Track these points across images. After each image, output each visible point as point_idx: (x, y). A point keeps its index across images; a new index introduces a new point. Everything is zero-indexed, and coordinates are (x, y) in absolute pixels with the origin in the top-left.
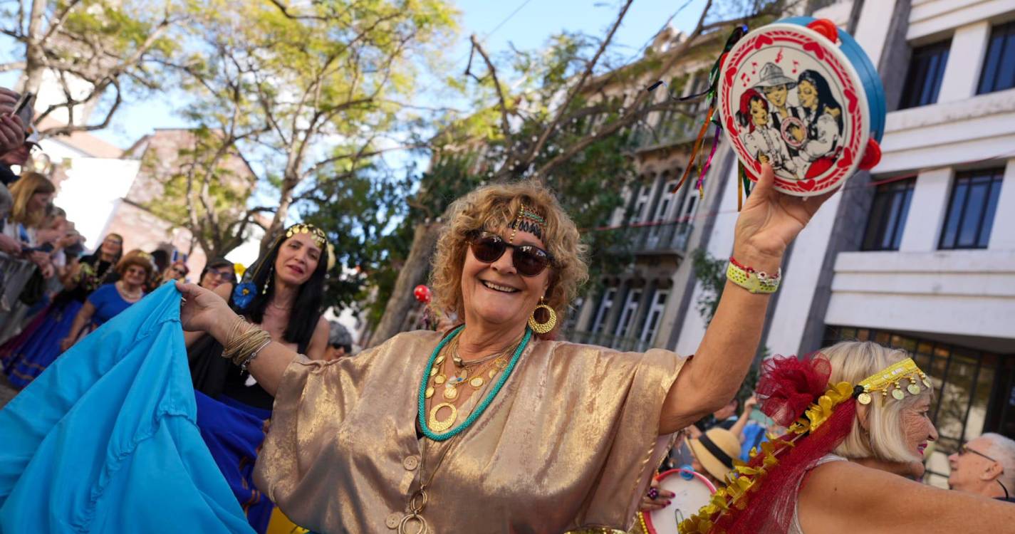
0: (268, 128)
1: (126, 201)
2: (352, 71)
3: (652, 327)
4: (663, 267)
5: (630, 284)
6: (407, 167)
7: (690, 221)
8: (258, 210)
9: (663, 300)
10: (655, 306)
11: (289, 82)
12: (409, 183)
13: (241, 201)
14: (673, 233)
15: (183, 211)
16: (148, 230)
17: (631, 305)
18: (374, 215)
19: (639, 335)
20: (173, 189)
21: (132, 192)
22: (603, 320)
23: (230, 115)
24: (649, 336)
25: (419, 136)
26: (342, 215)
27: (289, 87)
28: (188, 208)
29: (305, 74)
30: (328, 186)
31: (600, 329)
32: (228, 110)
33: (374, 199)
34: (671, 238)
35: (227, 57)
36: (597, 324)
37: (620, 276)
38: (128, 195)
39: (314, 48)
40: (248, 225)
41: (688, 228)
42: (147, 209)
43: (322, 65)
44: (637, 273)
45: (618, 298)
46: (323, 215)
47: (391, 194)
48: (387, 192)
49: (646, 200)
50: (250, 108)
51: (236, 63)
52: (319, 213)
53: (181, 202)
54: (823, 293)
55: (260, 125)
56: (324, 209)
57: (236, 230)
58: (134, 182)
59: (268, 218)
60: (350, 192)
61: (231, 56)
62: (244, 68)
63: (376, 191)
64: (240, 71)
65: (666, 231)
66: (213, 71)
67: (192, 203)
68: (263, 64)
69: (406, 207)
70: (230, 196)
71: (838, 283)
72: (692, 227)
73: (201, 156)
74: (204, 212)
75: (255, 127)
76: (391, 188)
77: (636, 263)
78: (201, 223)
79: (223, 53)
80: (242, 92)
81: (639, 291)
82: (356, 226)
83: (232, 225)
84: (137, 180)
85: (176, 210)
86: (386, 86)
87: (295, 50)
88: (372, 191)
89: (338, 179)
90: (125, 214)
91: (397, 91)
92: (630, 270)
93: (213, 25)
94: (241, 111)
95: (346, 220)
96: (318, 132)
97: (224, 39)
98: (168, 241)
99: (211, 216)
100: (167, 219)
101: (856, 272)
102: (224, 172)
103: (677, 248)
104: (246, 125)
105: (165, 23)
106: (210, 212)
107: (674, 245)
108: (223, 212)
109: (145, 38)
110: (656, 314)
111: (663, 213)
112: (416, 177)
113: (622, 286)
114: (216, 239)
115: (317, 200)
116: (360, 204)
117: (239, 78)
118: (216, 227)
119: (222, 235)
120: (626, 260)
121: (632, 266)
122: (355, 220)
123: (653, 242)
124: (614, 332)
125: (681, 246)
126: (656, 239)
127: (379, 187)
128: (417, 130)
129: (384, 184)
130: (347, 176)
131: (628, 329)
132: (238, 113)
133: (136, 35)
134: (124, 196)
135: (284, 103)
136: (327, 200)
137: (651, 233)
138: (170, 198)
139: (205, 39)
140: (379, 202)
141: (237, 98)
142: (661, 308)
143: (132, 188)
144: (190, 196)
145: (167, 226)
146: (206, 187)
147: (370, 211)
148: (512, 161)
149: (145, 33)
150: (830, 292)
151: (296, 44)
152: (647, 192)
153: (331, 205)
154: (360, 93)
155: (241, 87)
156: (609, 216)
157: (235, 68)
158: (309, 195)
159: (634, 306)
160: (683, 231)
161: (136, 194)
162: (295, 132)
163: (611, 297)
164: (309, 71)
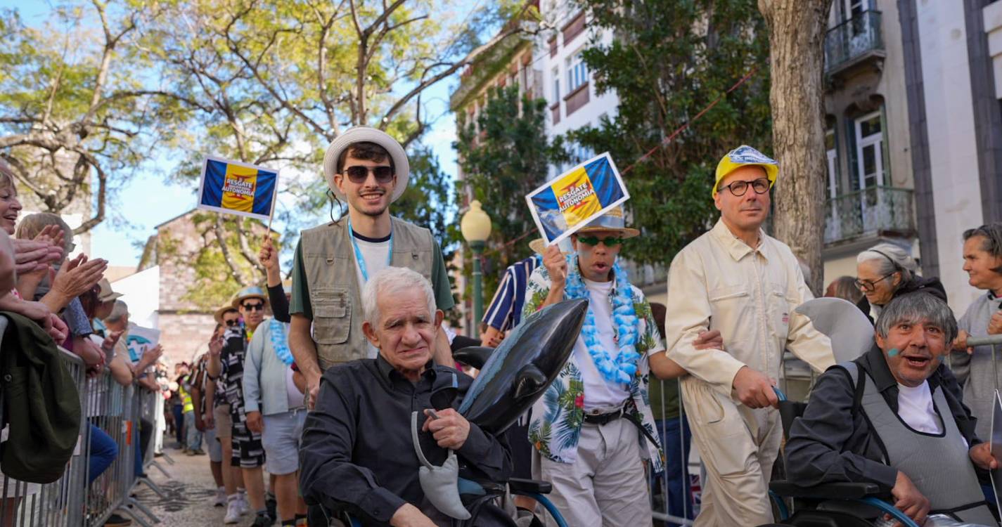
1: (161, 312)
3: (868, 168)
10: (861, 141)
16: (197, 332)
18: (427, 207)
20: (205, 266)
21: (164, 301)
24: (871, 182)
38: (160, 305)
58: (161, 290)
84: (163, 286)
90: (168, 326)
107: (852, 54)
110: (867, 150)
134: (157, 308)
142: (870, 140)
143: (161, 297)
161: (168, 302)
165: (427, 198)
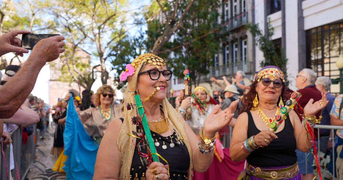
0: (85, 37)
1: (51, 80)
2: (104, 6)
3: (245, 54)
4: (242, 32)
5: (233, 42)
6: (139, 31)
7: (246, 11)
8: (95, 67)
9: (246, 43)
10: (244, 47)
11: (85, 18)
12: (142, 37)
13: (88, 66)
14: (241, 17)
15: (71, 77)
16: (63, 87)
17: (235, 49)
18: (135, 52)
19: (242, 59)
20: (64, 71)
22: (228, 58)
23: (71, 37)
24: (245, 58)
25: (138, 19)
26: (124, 56)
27: (86, 19)
28: (72, 76)
29: (89, 13)
30: (115, 49)
31: (228, 62)
32: (69, 36)
33: (133, 46)
34: (241, 20)
35: (60, 17)
36: (226, 61)
37: (228, 40)
38: (51, 78)
39: (88, 2)
40: (94, 73)
41: (246, 13)
42: (59, 80)
43: (93, 7)
44: (234, 37)
45: (230, 48)
46: (118, 59)
47: (138, 42)
48: (136, 42)
49: (228, 8)
50: (76, 32)
51: (64, 18)
52: (116, 59)
53: (69, 74)
54: (301, 19)
55: (82, 37)
56: (117, 57)
57: (91, 76)
58: (50, 73)
59: (99, 68)
60: (124, 47)
61: (61, 16)
62: (67, 19)
63: (132, 43)
64: (67, 20)
65: (238, 18)
66: (58, 24)
67: (73, 74)
68: (73, 15)
69: (144, 46)
70: (84, 66)
71: (305, 14)
72: (247, 13)
73: (68, 56)
74: (78, 75)
75: (81, 38)
76: (137, 40)
77: (232, 34)
78: (79, 78)
79: (58, 16)
80: (71, 27)
81: (236, 43)
82: (131, 59)
83: (89, 75)
85: (68, 77)
86: (118, 6)
87: (81, 6)
88: (131, 44)
89: (117, 45)
90: (53, 85)
91: (123, 7)
92: (230, 37)
93: (49, 8)
94: (74, 34)
95: (126, 58)
96: (103, 32)
97: (56, 11)
98: (71, 88)
99: (81, 76)
100: (67, 81)
101: (310, 7)
102: (78, 58)
103: (244, 22)
104: (78, 39)
105: (34, 15)
106: (80, 74)
107: (243, 22)
108: (84, 72)
109: (29, 22)
110: (245, 49)
111: (235, 11)
112: (144, 33)
113: (230, 44)
114: (86, 82)
115: (114, 55)
116: (129, 50)
117: (67, 23)
118: (84, 79)
119: (87, 80)
120: (228, 34)
121: (231, 35)
122: (130, 57)
123: (235, 23)
124: (233, 61)
125: (246, 21)
126: (236, 22)
127: (133, 41)
128: (136, 17)
129: (134, 40)
130: (120, 43)
131: (237, 58)
132: (73, 36)
133: (26, 23)
134: (49, 79)
135: (87, 25)
136: (117, 53)
137: (234, 21)
138: (65, 74)
139: (49, 14)
140: (135, 47)
141: (70, 31)
142: (246, 46)
143: (51, 75)
144: (71, 71)
145: (68, 83)
146: (75, 66)
147: (134, 51)
148: (169, 21)
149: (28, 20)
150: (303, 18)
151: (81, 4)
152: (227, 6)
153: (119, 55)
154: (111, 12)
155: (69, 26)
156: (217, 20)
157: (64, 20)
158: (110, 55)
159: (236, 49)
160: (245, 16)
161: (53, 77)
162: (95, 36)
163: (228, 49)
164: (89, 11)
165: (135, 49)
